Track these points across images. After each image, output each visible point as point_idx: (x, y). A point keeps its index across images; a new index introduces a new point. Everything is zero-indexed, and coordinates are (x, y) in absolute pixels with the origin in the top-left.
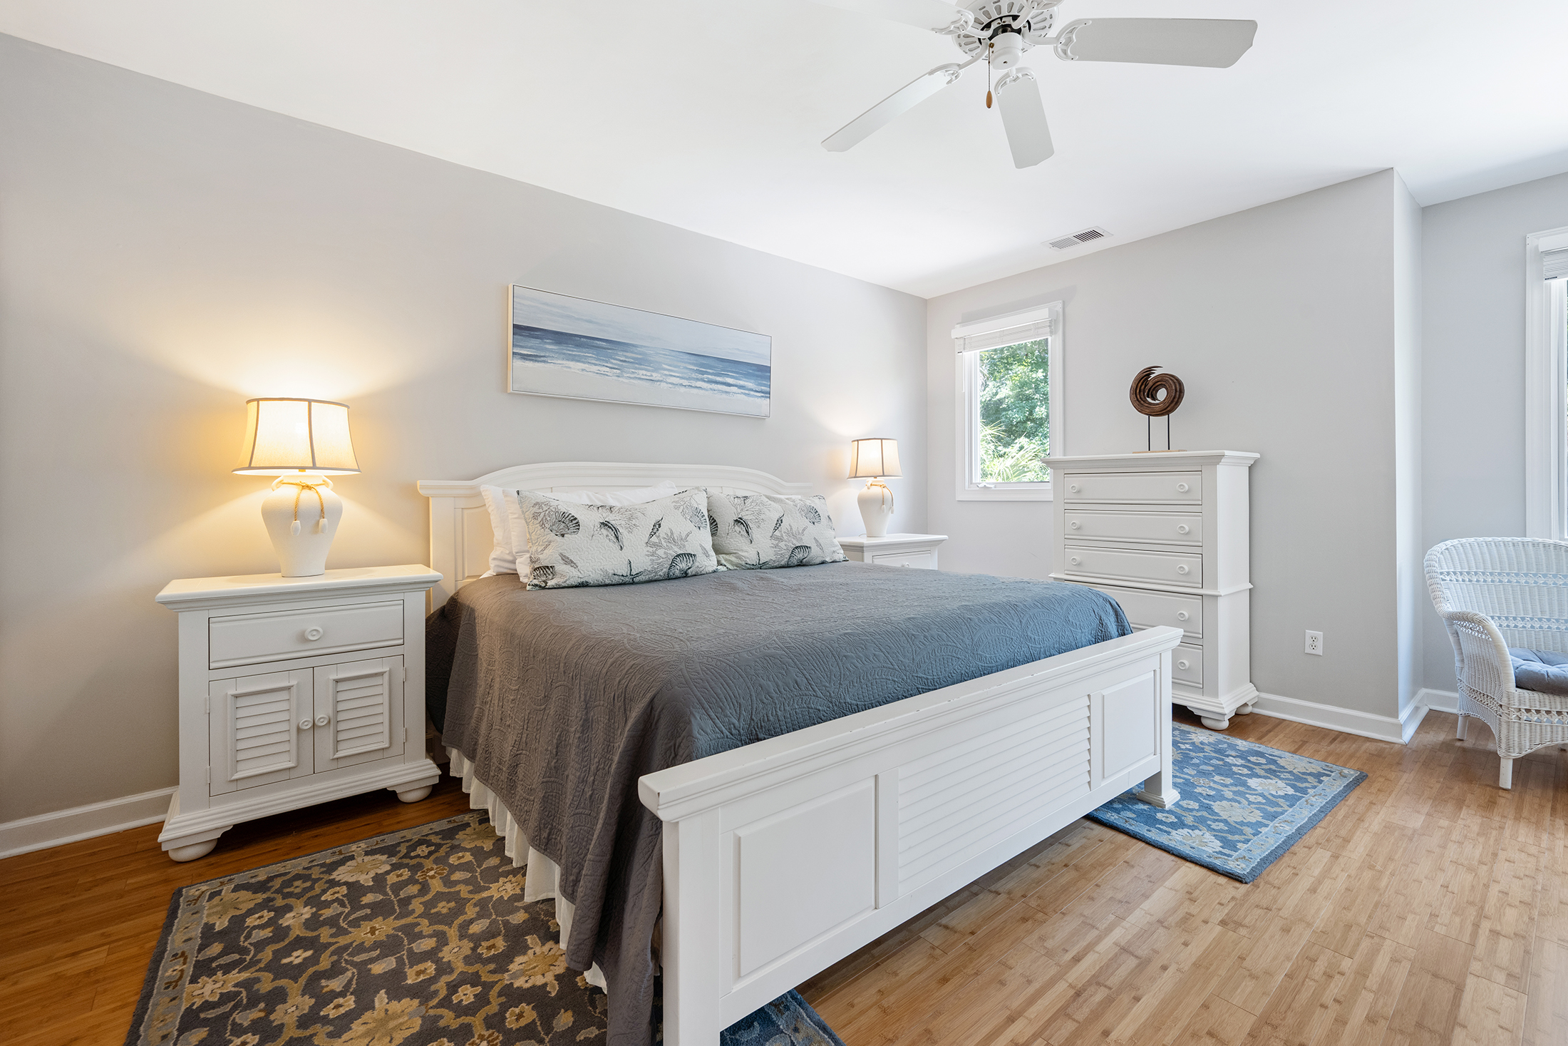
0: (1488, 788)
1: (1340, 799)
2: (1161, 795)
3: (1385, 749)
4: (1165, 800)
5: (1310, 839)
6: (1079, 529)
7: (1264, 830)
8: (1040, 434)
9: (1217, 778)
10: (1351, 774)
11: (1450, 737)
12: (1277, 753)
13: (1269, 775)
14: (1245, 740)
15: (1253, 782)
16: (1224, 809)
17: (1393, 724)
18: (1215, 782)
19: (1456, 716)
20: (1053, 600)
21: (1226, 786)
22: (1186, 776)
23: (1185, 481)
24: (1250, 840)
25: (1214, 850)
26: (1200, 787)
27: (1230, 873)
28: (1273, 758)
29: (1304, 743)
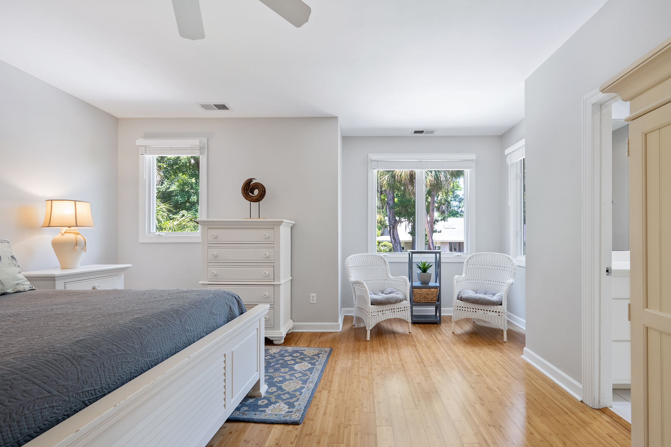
0: (364, 342)
1: (326, 363)
2: (259, 390)
3: (335, 335)
4: (261, 393)
5: (319, 387)
6: (216, 257)
7: (303, 390)
8: (194, 210)
9: (282, 370)
10: (327, 349)
11: (351, 325)
12: (303, 349)
13: (301, 361)
14: (290, 346)
15: (296, 367)
16: (287, 386)
17: (337, 325)
18: (282, 373)
19: (352, 317)
20: (203, 302)
21: (286, 373)
22: (269, 374)
23: (267, 233)
24: (299, 398)
25: (285, 412)
26: (276, 377)
27: (293, 422)
28: (302, 352)
29: (311, 340)
